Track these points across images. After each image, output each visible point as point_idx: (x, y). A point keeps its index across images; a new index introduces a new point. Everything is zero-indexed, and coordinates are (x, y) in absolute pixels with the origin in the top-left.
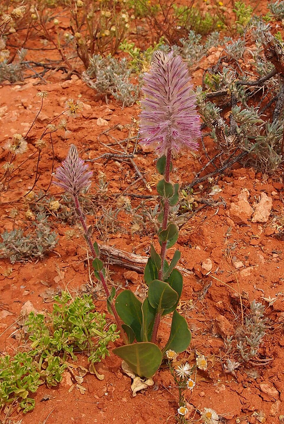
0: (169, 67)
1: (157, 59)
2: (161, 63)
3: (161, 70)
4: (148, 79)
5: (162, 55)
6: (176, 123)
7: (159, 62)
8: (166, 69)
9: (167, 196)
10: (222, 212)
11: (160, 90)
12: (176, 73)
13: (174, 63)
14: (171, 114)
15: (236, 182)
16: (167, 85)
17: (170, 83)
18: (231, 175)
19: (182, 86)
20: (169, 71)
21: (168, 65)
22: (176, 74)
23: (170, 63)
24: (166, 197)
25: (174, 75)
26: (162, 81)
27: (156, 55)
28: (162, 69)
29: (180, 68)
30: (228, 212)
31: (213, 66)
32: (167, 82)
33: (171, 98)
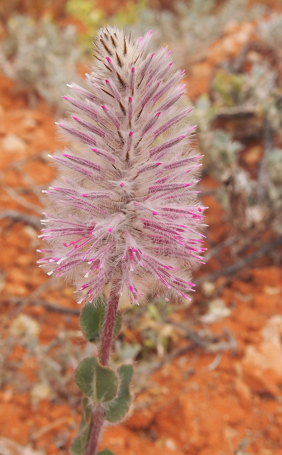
0: (135, 77)
1: (104, 50)
2: (114, 61)
3: (114, 84)
4: (77, 100)
5: (120, 42)
6: (139, 224)
7: (108, 59)
8: (127, 80)
9: (99, 397)
10: (226, 364)
11: (107, 134)
12: (151, 95)
13: (150, 65)
14: (127, 199)
15: (260, 299)
16: (127, 121)
17: (134, 117)
18: (250, 280)
19: (164, 129)
20: (135, 85)
21: (133, 70)
22: (153, 97)
23: (139, 67)
24: (96, 398)
25: (148, 99)
26: (114, 110)
27: (104, 39)
28: (117, 79)
29: (164, 81)
30: (238, 367)
31: (231, 57)
32: (127, 114)
33: (132, 157)
